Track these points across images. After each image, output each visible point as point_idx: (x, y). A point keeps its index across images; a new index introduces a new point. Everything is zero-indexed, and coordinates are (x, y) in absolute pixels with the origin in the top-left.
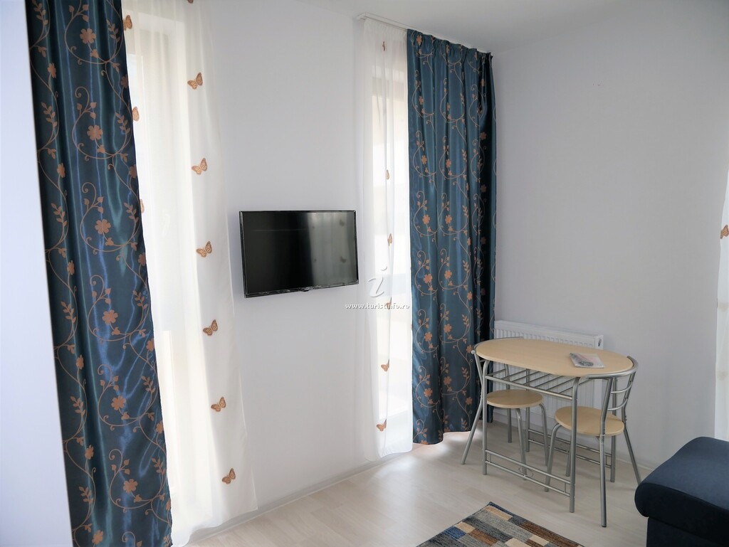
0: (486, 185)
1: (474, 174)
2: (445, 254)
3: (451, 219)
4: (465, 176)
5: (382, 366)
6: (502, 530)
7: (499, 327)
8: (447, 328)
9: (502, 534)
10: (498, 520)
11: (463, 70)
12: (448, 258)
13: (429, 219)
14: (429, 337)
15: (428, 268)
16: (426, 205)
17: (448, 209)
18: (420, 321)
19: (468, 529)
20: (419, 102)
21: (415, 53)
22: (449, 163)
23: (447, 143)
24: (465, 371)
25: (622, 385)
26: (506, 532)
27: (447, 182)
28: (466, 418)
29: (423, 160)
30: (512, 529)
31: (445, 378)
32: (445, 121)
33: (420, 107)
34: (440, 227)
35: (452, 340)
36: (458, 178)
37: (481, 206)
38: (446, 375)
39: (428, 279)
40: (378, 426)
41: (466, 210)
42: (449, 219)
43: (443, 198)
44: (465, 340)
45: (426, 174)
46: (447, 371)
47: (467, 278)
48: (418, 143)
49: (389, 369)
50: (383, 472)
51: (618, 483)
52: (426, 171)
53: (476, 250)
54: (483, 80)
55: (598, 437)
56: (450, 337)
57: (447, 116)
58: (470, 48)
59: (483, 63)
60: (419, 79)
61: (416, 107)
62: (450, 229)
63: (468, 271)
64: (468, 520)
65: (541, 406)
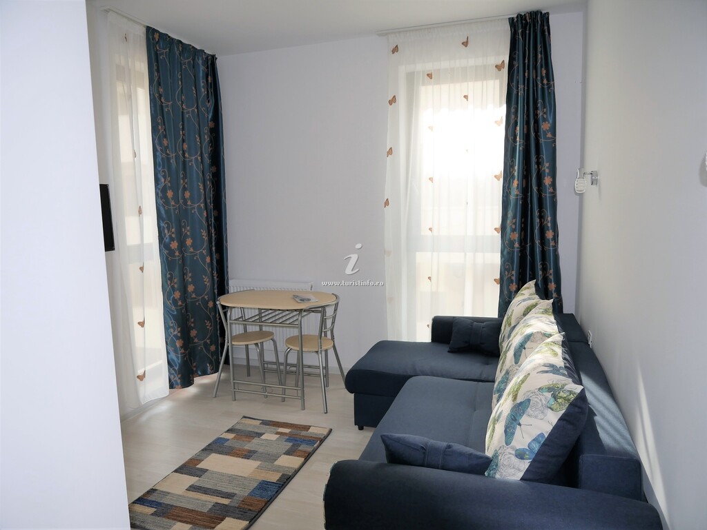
0: (216, 166)
1: (206, 156)
2: (185, 224)
3: (189, 194)
4: (199, 158)
5: (139, 323)
6: (256, 431)
7: (233, 285)
8: (191, 288)
9: (257, 433)
10: (252, 425)
11: (194, 67)
12: (188, 228)
13: (172, 193)
14: (177, 295)
15: (173, 236)
16: (169, 182)
17: (186, 186)
18: (169, 282)
19: (230, 436)
20: (159, 92)
21: (154, 48)
22: (185, 146)
23: (183, 129)
24: (208, 323)
25: (330, 311)
26: (259, 431)
27: (184, 162)
28: (211, 363)
29: (165, 142)
30: (263, 428)
31: (192, 331)
32: (181, 110)
33: (160, 96)
34: (181, 201)
35: (195, 298)
36: (193, 160)
37: (213, 184)
38: (193, 328)
39: (174, 245)
40: (138, 377)
41: (201, 187)
42: (187, 194)
43: (182, 176)
44: (206, 297)
45: (168, 154)
46: (192, 325)
47: (206, 244)
48: (160, 127)
49: (146, 325)
50: (144, 418)
51: (331, 387)
52: (168, 152)
53: (211, 221)
54: (209, 77)
55: (317, 352)
56: (194, 296)
57: (182, 105)
58: (198, 48)
59: (209, 63)
60: (158, 71)
61: (157, 95)
62: (189, 203)
63: (206, 238)
64: (228, 431)
65: (272, 339)
